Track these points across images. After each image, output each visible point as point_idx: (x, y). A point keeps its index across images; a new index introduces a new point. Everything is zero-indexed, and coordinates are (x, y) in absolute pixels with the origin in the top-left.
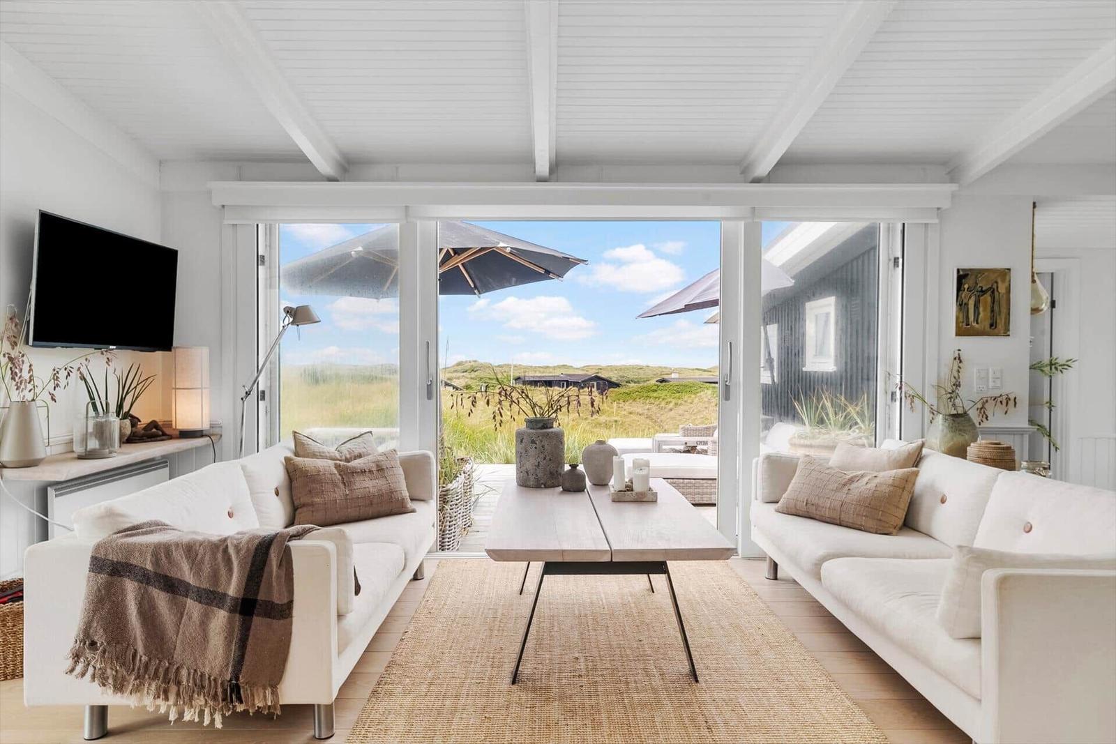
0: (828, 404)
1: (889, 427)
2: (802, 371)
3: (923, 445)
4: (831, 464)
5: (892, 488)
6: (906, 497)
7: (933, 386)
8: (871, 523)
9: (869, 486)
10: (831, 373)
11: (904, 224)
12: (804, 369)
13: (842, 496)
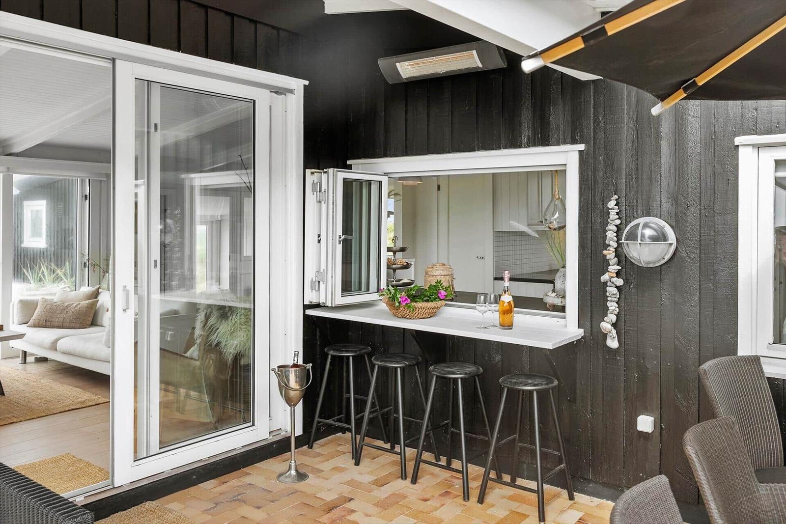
0: (45, 270)
1: (83, 280)
2: (21, 246)
3: (99, 288)
4: (55, 300)
5: (86, 309)
6: (93, 312)
7: (104, 259)
8: (78, 326)
9: (76, 308)
10: (43, 249)
11: (90, 180)
12: (22, 246)
13: (64, 315)
